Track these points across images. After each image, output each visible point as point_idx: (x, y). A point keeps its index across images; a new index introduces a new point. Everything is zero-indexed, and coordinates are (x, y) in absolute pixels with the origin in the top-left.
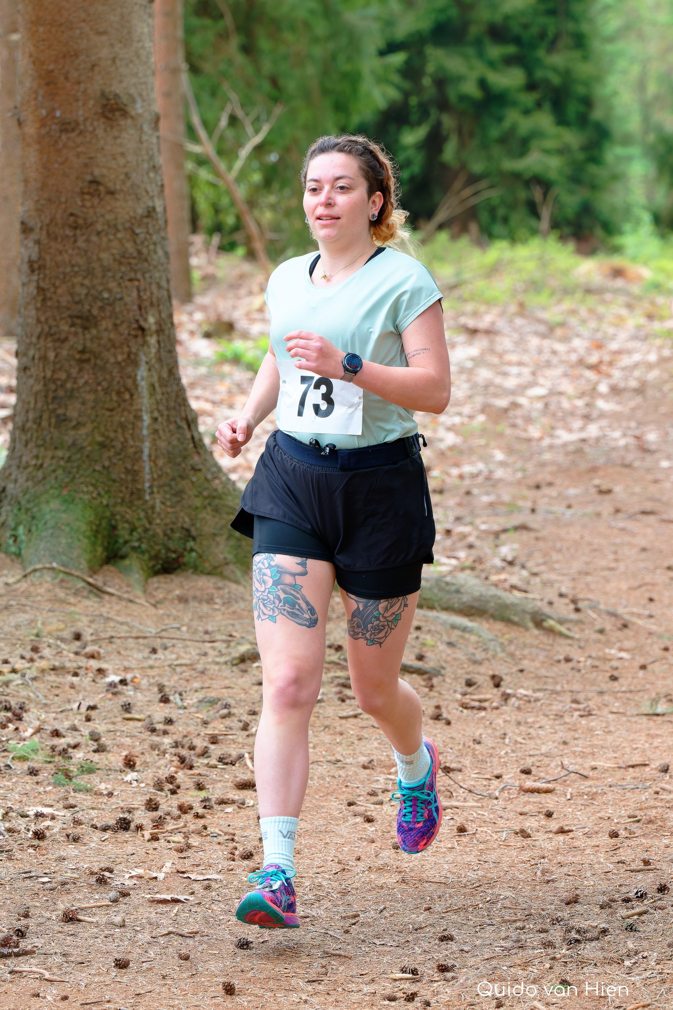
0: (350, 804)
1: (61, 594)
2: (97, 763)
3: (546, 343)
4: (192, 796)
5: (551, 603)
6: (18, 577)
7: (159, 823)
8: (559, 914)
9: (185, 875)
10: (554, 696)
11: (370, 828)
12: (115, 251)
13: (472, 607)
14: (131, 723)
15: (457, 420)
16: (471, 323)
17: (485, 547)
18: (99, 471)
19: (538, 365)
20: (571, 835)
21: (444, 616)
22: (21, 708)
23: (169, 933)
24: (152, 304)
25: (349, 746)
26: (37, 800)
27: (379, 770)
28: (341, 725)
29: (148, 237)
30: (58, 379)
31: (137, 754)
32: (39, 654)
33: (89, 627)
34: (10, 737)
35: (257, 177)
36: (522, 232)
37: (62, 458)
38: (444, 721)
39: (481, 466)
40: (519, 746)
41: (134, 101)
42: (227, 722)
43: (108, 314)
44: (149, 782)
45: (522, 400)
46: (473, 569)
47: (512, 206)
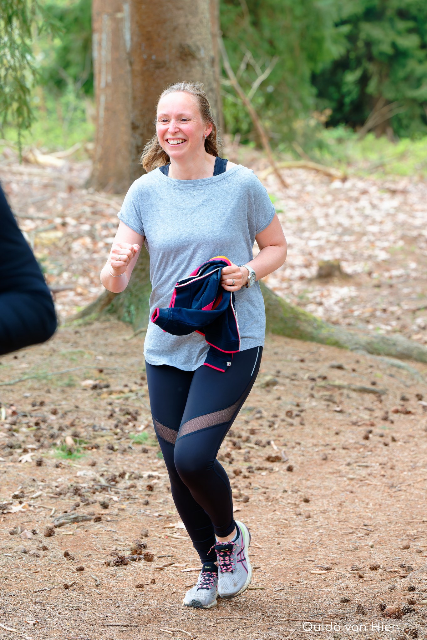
4: (241, 465)
6: (131, 336)
13: (402, 354)
17: (407, 319)
21: (387, 359)
22: (136, 413)
26: (148, 468)
34: (130, 430)
35: (261, 100)
36: (418, 134)
38: (390, 421)
39: (402, 271)
41: (199, 49)
42: (260, 422)
46: (400, 331)
47: (412, 118)
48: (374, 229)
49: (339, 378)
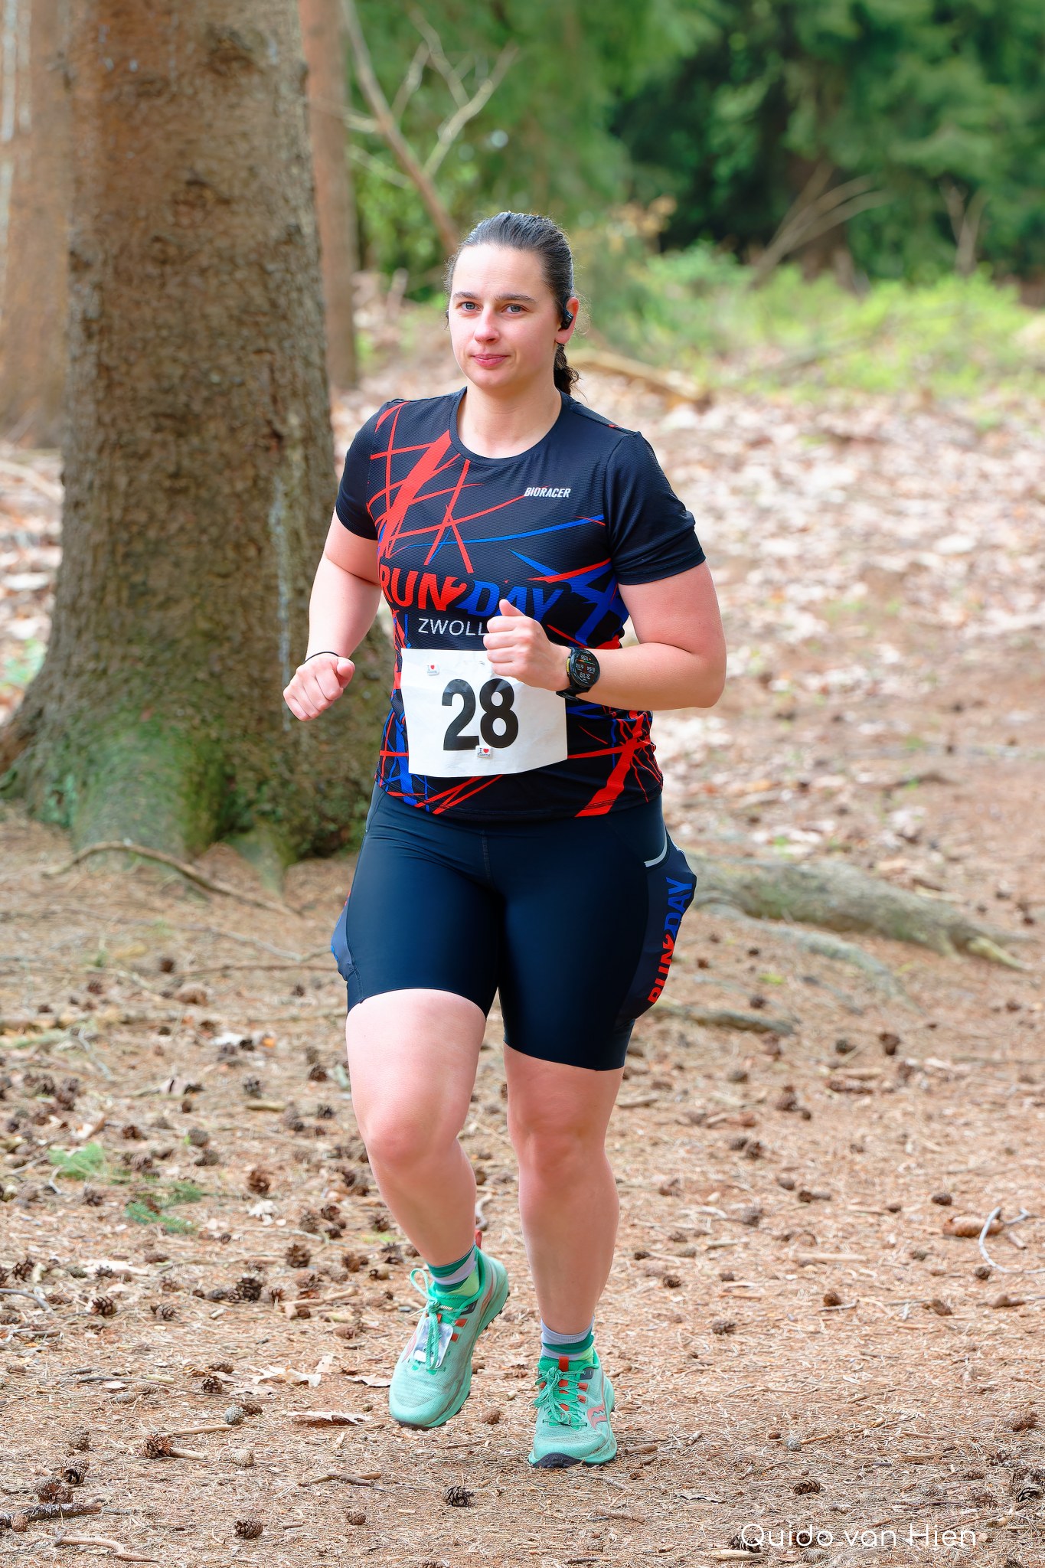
0: (639, 1256)
1: (139, 893)
2: (203, 1185)
3: (971, 460)
4: (366, 1242)
5: (982, 910)
6: (66, 863)
7: (310, 1288)
8: (1003, 1447)
9: (357, 1378)
10: (989, 1070)
11: (674, 1297)
12: (231, 303)
13: (845, 917)
14: (261, 1117)
15: (817, 593)
16: (841, 425)
17: (868, 813)
18: (203, 681)
19: (957, 498)
20: (1021, 1310)
21: (798, 932)
22: (71, 1089)
23: (330, 1478)
24: (294, 394)
25: (636, 1156)
26: (100, 1248)
27: (688, 1197)
28: (622, 1120)
29: (288, 277)
30: (133, 523)
31: (271, 1169)
32: (102, 997)
33: (188, 949)
34: (52, 1139)
35: (468, 174)
36: (926, 268)
37: (141, 659)
38: (799, 1114)
39: (858, 673)
40: (929, 1156)
41: (263, 43)
43: (219, 410)
44: (292, 1217)
45: (929, 559)
46: (846, 850)
47: (909, 223)
48: (785, 547)
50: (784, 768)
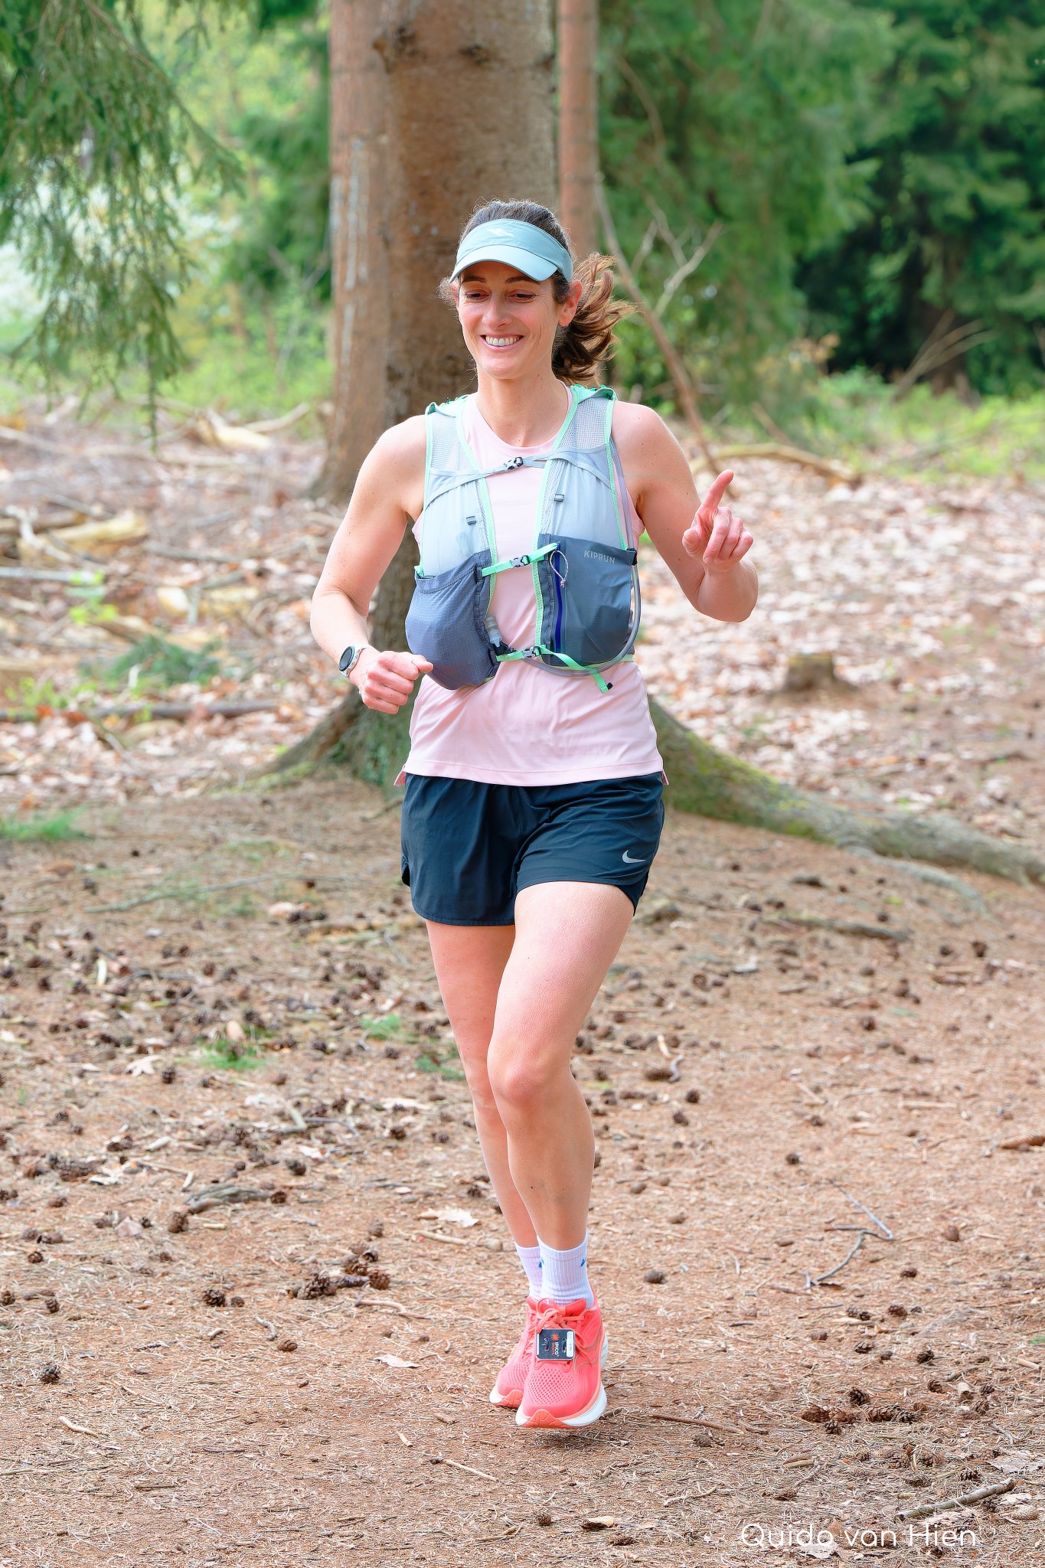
4: (590, 1088)
6: (377, 810)
13: (949, 856)
15: (935, 621)
16: (956, 499)
17: (968, 781)
21: (914, 866)
22: (378, 974)
25: (790, 1029)
26: (396, 1090)
27: (827, 1058)
28: (780, 1003)
32: (401, 908)
34: (363, 1010)
35: (688, 316)
36: (1022, 387)
38: (911, 999)
39: (964, 679)
42: (637, 996)
45: (1018, 597)
46: (952, 807)
47: (1010, 354)
48: (913, 587)
49: (810, 906)
50: (908, 747)
